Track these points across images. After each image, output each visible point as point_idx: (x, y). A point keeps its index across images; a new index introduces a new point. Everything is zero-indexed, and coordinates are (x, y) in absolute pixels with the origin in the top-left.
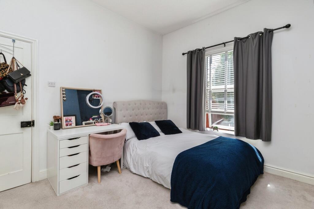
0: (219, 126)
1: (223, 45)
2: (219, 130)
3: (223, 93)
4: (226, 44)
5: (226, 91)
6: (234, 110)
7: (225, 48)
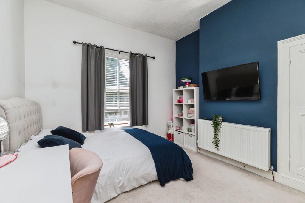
0: (114, 123)
1: (119, 52)
2: (115, 126)
3: (117, 93)
4: (120, 52)
5: (119, 91)
6: (129, 107)
7: (119, 55)
